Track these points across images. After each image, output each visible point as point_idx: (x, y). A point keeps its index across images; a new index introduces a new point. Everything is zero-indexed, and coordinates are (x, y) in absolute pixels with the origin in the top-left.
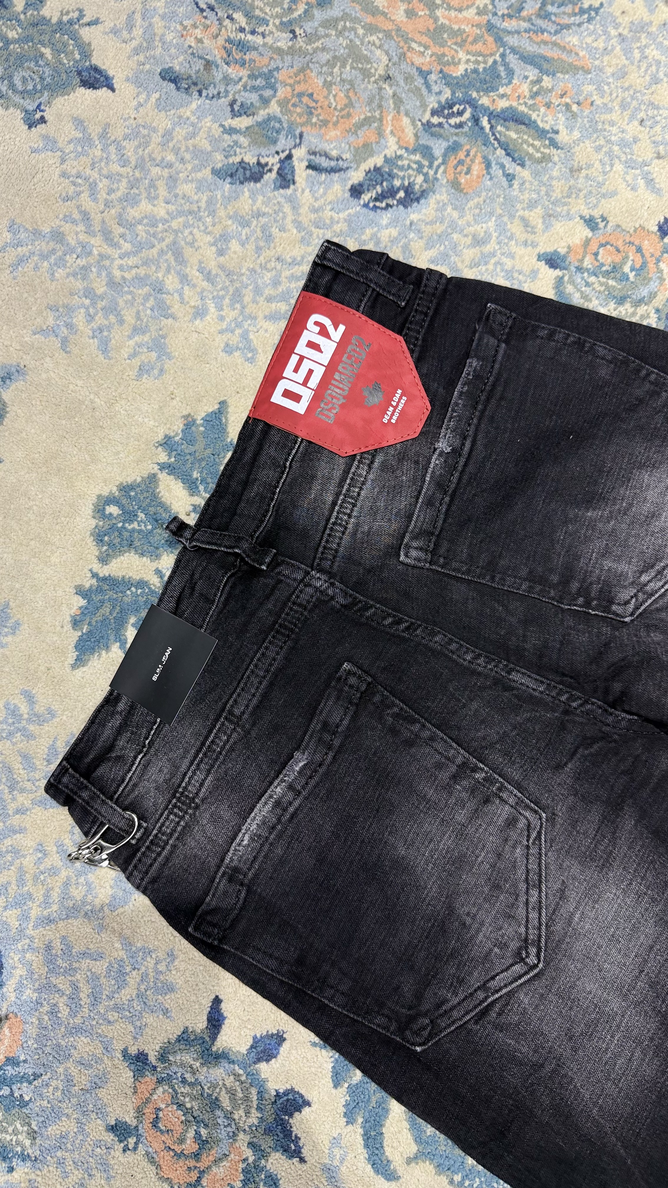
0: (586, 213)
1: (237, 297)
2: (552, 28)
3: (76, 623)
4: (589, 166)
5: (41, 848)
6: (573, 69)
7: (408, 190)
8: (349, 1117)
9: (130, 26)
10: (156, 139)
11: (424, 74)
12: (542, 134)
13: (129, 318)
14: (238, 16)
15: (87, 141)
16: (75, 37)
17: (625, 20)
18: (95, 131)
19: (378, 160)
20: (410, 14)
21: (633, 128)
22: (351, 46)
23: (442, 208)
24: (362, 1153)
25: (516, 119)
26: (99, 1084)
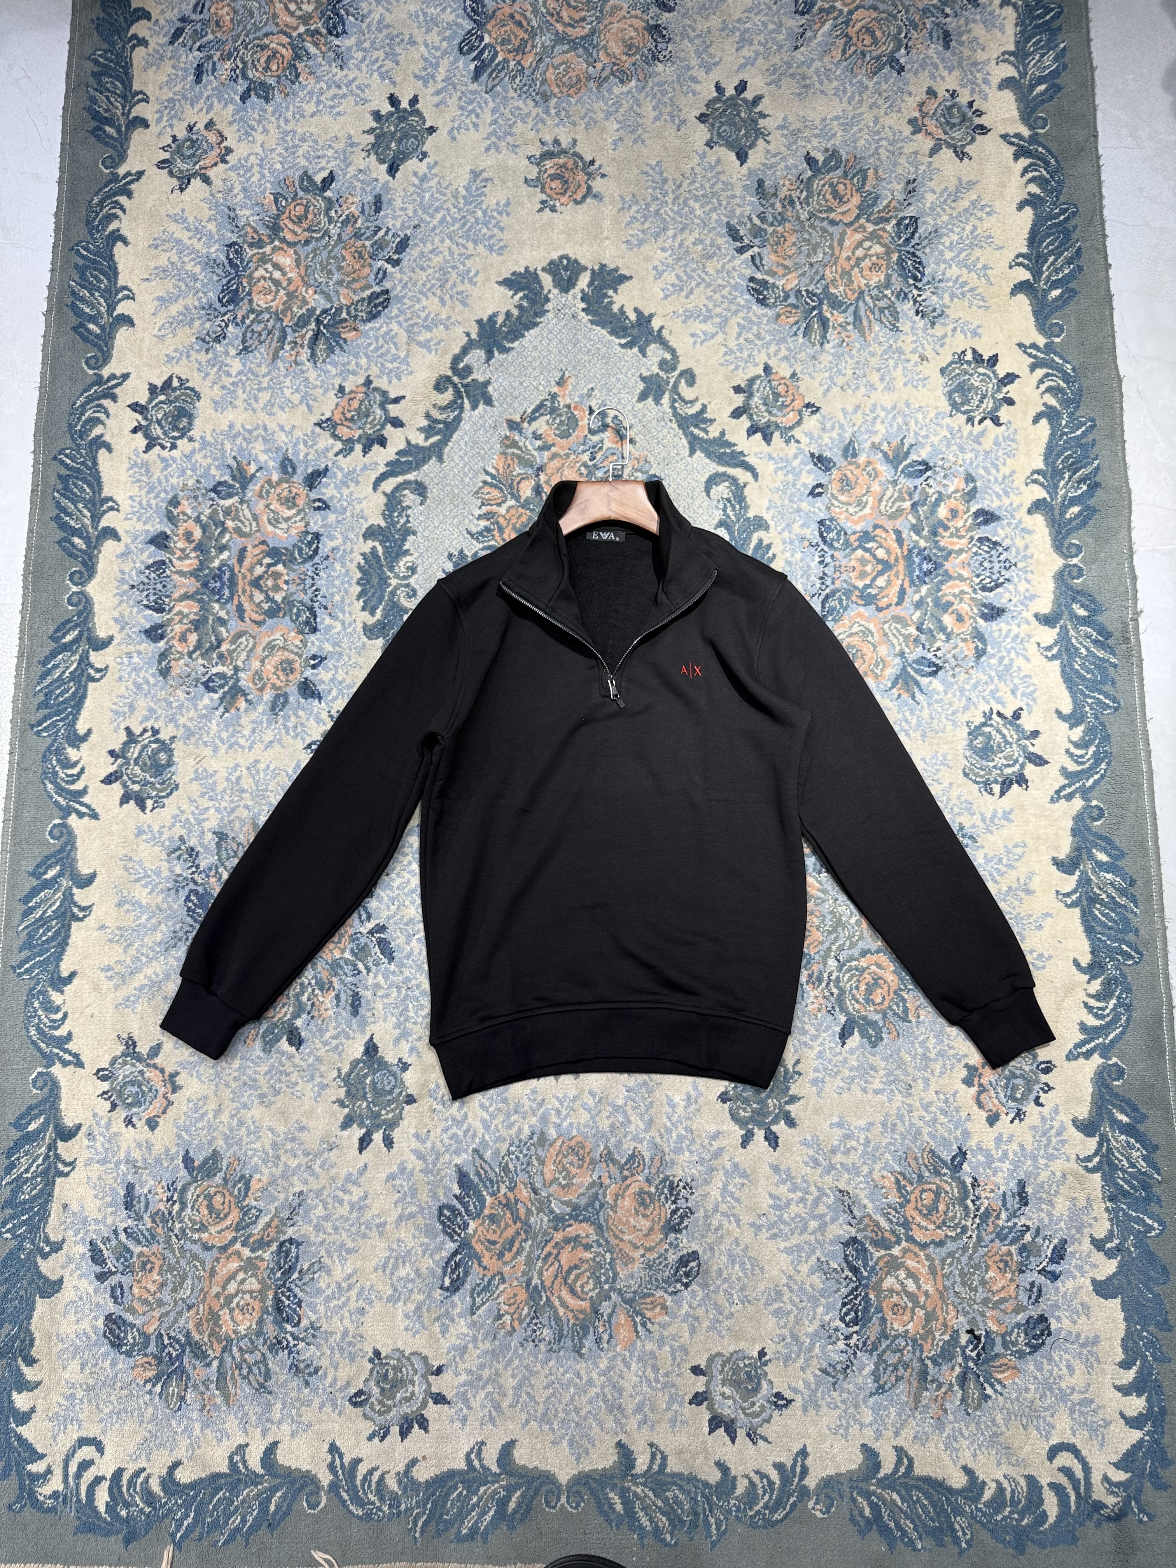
0: (797, 371)
1: (678, 260)
2: (877, 317)
3: (514, 274)
4: (820, 363)
5: (424, 308)
6: (863, 334)
7: (765, 298)
8: (387, 465)
9: (774, 156)
10: (729, 193)
11: (823, 277)
12: (824, 337)
13: (646, 226)
14: (804, 194)
15: (712, 168)
16: (756, 138)
17: (900, 343)
18: (719, 169)
19: (771, 280)
20: (848, 258)
21: (849, 372)
22: (817, 245)
23: (764, 315)
24: (377, 474)
25: (824, 324)
26: (354, 373)
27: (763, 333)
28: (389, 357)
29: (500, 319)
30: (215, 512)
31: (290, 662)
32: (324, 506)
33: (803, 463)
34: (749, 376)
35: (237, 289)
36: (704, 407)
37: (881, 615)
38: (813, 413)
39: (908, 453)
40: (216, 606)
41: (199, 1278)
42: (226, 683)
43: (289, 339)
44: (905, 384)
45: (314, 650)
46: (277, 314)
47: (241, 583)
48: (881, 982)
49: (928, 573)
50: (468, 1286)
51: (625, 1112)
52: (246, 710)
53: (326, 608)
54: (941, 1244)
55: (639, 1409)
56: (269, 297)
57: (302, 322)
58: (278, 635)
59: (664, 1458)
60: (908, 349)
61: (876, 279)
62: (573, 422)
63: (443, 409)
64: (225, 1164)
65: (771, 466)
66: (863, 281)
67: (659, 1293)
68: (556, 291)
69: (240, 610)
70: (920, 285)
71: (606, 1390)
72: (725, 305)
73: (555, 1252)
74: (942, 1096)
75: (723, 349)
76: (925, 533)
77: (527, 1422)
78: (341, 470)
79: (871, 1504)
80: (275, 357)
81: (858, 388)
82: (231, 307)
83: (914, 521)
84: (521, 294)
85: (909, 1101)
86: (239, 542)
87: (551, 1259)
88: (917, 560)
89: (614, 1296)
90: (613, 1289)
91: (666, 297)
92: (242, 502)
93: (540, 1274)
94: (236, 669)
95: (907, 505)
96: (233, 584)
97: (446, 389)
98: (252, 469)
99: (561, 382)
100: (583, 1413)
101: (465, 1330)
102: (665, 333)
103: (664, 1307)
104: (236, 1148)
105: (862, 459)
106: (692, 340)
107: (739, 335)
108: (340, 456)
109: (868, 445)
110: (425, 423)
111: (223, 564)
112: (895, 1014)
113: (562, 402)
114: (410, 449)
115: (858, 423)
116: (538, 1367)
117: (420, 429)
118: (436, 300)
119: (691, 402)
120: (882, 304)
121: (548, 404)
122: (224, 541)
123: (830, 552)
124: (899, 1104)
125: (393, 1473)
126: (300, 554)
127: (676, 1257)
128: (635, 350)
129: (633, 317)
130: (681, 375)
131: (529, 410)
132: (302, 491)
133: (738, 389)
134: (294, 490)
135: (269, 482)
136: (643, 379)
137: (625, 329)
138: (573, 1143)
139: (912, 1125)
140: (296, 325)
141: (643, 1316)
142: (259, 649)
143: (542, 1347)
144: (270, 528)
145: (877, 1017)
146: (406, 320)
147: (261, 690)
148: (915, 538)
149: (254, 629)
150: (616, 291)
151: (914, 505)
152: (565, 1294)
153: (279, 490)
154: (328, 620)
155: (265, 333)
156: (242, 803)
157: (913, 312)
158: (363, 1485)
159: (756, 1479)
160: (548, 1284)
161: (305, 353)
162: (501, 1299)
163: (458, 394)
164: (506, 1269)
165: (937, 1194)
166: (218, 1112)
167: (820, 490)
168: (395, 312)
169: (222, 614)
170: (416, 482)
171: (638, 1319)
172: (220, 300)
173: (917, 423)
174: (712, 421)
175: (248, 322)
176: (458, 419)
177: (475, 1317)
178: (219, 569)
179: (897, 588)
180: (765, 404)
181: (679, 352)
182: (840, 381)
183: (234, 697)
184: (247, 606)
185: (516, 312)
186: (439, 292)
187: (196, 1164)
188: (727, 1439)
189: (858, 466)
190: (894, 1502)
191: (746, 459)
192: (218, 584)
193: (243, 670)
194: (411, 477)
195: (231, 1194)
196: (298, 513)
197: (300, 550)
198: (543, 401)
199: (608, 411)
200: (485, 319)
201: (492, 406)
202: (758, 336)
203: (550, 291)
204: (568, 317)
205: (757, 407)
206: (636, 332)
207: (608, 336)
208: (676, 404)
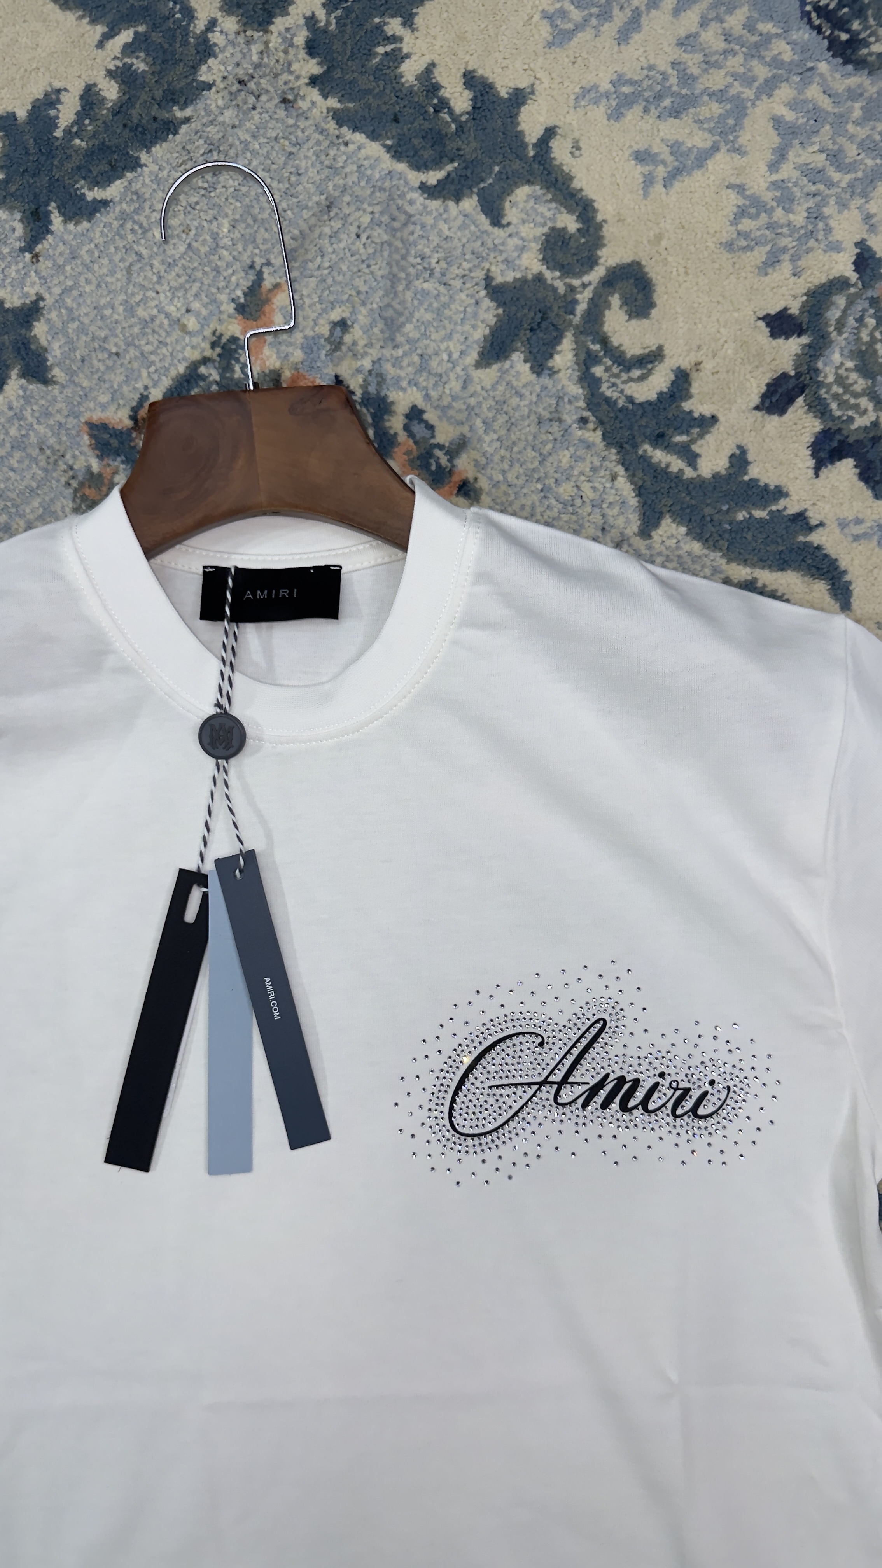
27: (852, 151)
29: (66, 113)
34: (816, 281)
36: (682, 376)
68: (230, 24)
72: (735, 63)
75: (733, 199)
84: (126, 36)
91: (558, 38)
99: (250, 306)
102: (560, 151)
106: (637, 171)
107: (781, 153)
113: (255, 367)
119: (641, 363)
121: (212, 373)
128: (471, 203)
129: (461, 100)
130: (610, 281)
131: (157, 394)
133: (780, 324)
136: (496, 293)
137: (437, 139)
150: (409, 22)
174: (706, 422)
180: (864, 370)
181: (605, 209)
185: (111, 91)
191: (816, 539)
198: (194, 366)
199: (393, 395)
200: (22, 114)
201: (46, 382)
202: (835, 157)
203: (212, 24)
204: (269, 102)
205: (840, 380)
206: (470, 147)
207: (387, 162)
208: (598, 371)
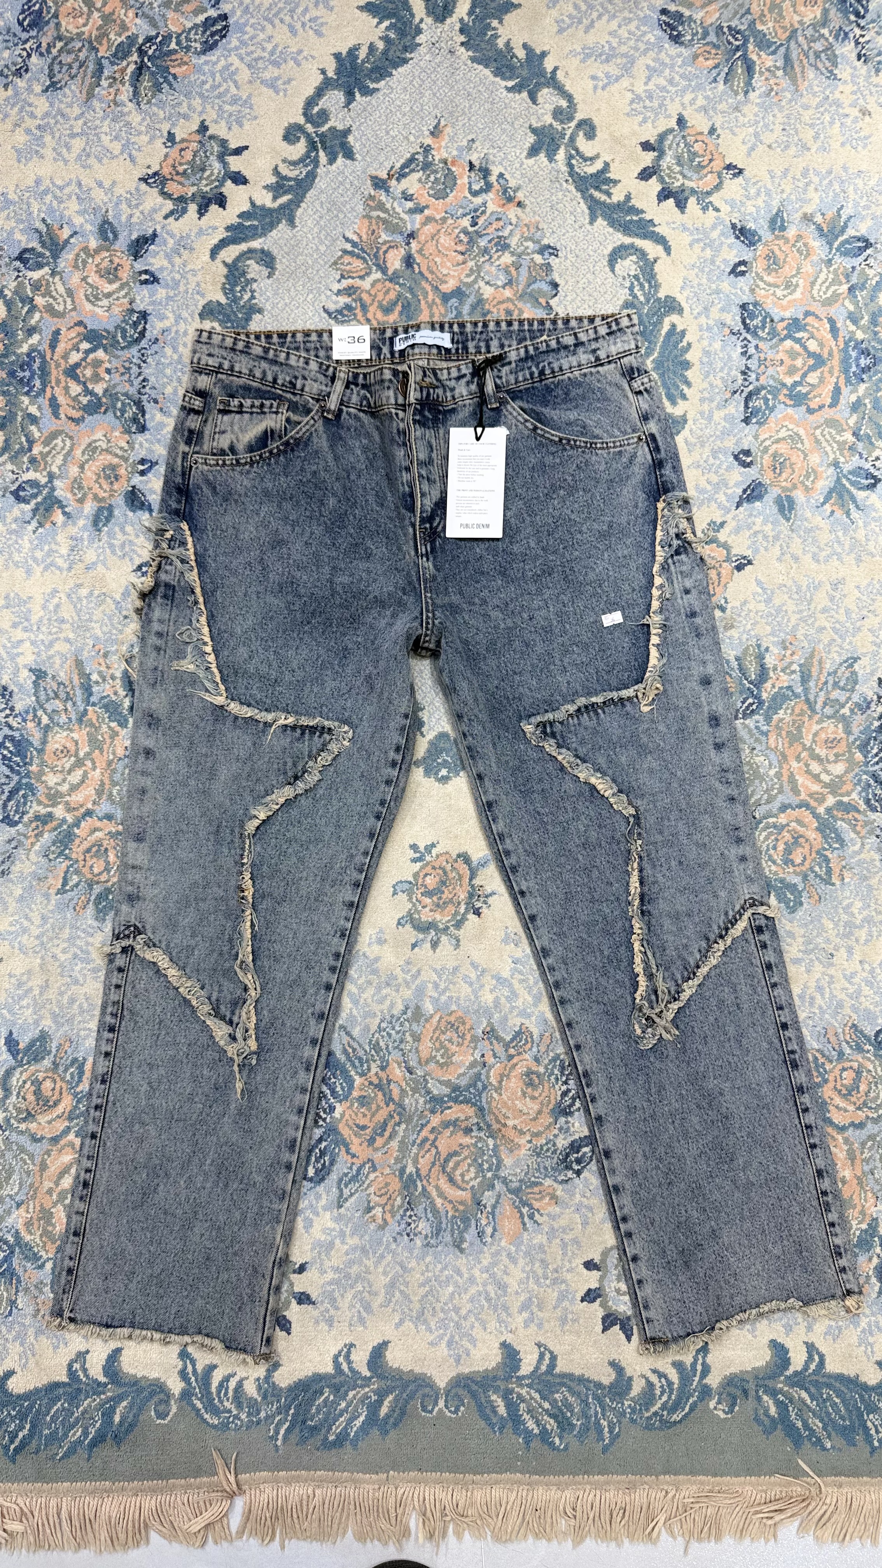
0: (717, 125)
2: (812, 60)
4: (744, 116)
5: (270, 38)
6: (794, 81)
7: (679, 35)
8: (228, 229)
11: (748, 12)
12: (748, 83)
17: (837, 95)
19: (687, 13)
21: (778, 128)
23: (679, 55)
24: (215, 241)
25: (750, 68)
26: (186, 117)
27: (677, 78)
28: (228, 98)
29: (363, 53)
30: (20, 285)
31: (114, 468)
32: (151, 279)
33: (723, 234)
34: (661, 129)
35: (40, 11)
36: (607, 165)
37: (811, 418)
38: (734, 175)
39: (846, 226)
40: (26, 400)
41: (28, 1173)
42: (40, 492)
43: (106, 73)
44: (843, 144)
45: (143, 454)
46: (90, 42)
47: (54, 373)
48: (802, 840)
49: (866, 370)
50: (334, 1177)
51: (511, 985)
52: (65, 525)
53: (156, 401)
54: (861, 1126)
55: (525, 1307)
56: (81, 21)
57: (121, 53)
58: (99, 435)
59: (553, 1358)
60: (846, 100)
61: (812, 16)
62: (451, 179)
63: (294, 163)
64: (54, 1045)
65: (687, 238)
66: (797, 18)
67: (548, 1182)
68: (429, 20)
69: (54, 405)
70: (862, 23)
71: (490, 1288)
72: (632, 43)
73: (432, 1137)
74: (867, 967)
75: (629, 96)
76: (864, 321)
77: (401, 1322)
78: (172, 236)
79: (778, 1404)
80: (90, 95)
81: (787, 147)
82: (33, 33)
83: (851, 308)
84: (386, 23)
85: (832, 971)
86: (50, 324)
87: (427, 1146)
88: (854, 354)
89: (499, 1186)
90: (496, 1177)
91: (561, 31)
92: (53, 273)
93: (416, 1161)
94: (51, 476)
95: (845, 287)
96: (44, 373)
97: (298, 139)
98: (65, 233)
99: (436, 132)
100: (463, 1312)
101: (330, 1224)
102: (560, 75)
103: (554, 1198)
104: (66, 1028)
105: (791, 232)
106: (591, 84)
107: (649, 79)
108: (171, 219)
109: (798, 215)
110: (274, 180)
111: (33, 349)
112: (817, 876)
113: (437, 156)
114: (255, 211)
115: (788, 191)
116: (413, 1264)
117: (266, 187)
118: (285, 28)
119: (591, 159)
120: (818, 46)
121: (420, 158)
122: (33, 322)
123: (754, 342)
124: (818, 975)
125: (252, 1379)
126: (124, 337)
127: (566, 1143)
128: (525, 94)
129: (521, 54)
130: (580, 125)
131: (398, 165)
132: (126, 261)
133: (646, 146)
134: (116, 261)
135: (85, 249)
136: (534, 131)
137: (511, 68)
138: (452, 1019)
139: (833, 996)
140: (115, 55)
141: (531, 1207)
142: (78, 452)
143: (418, 1242)
144: (88, 307)
145: (796, 880)
146: (248, 54)
147: (81, 501)
148: (852, 328)
149: (70, 427)
150: (501, 22)
151: (851, 289)
152: (443, 1183)
153: (98, 260)
154: (159, 416)
155: (76, 65)
156: (62, 636)
157: (854, 55)
158: (219, 1392)
159: (654, 1379)
160: (423, 1173)
161: (126, 91)
162: (371, 1190)
163: (312, 146)
164: (377, 1156)
165: (858, 1073)
166: (46, 986)
167: (743, 268)
168: (235, 42)
169: (33, 410)
170: (262, 251)
171: (525, 1210)
172: (20, 23)
173: (855, 190)
174: (616, 182)
175: (54, 51)
176: (312, 176)
177: (342, 1210)
178: (28, 355)
179: (831, 387)
180: (679, 163)
181: (577, 98)
182: (768, 138)
183: (48, 510)
184: (61, 400)
185: (381, 45)
186: (287, 19)
187: (22, 1046)
188: (622, 1336)
189: (787, 241)
190: (803, 1402)
191: (657, 229)
192: (27, 374)
193: (60, 477)
194: (256, 244)
195: (63, 1079)
196: (122, 287)
197: (124, 331)
198: (414, 154)
199: (491, 167)
200: (344, 53)
201: (353, 159)
202: (671, 82)
203: (422, 20)
204: (444, 52)
205: (669, 168)
206: (525, 73)
207: (491, 77)
208: (574, 162)
